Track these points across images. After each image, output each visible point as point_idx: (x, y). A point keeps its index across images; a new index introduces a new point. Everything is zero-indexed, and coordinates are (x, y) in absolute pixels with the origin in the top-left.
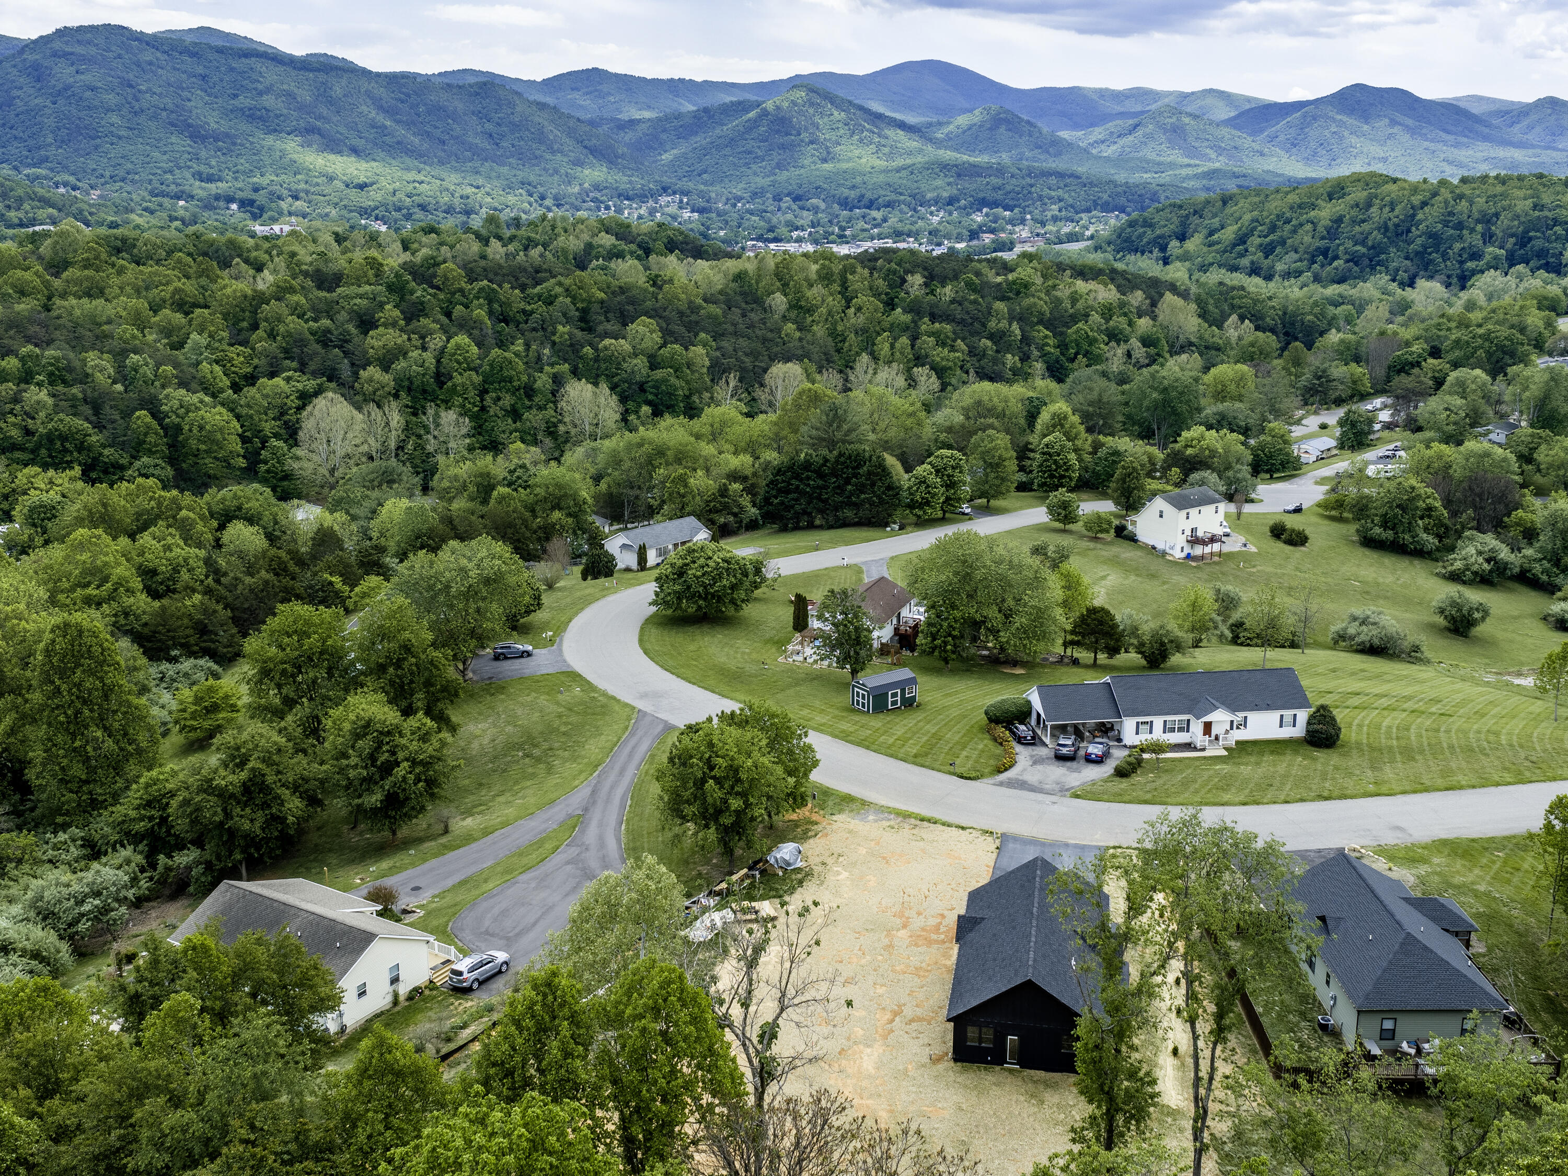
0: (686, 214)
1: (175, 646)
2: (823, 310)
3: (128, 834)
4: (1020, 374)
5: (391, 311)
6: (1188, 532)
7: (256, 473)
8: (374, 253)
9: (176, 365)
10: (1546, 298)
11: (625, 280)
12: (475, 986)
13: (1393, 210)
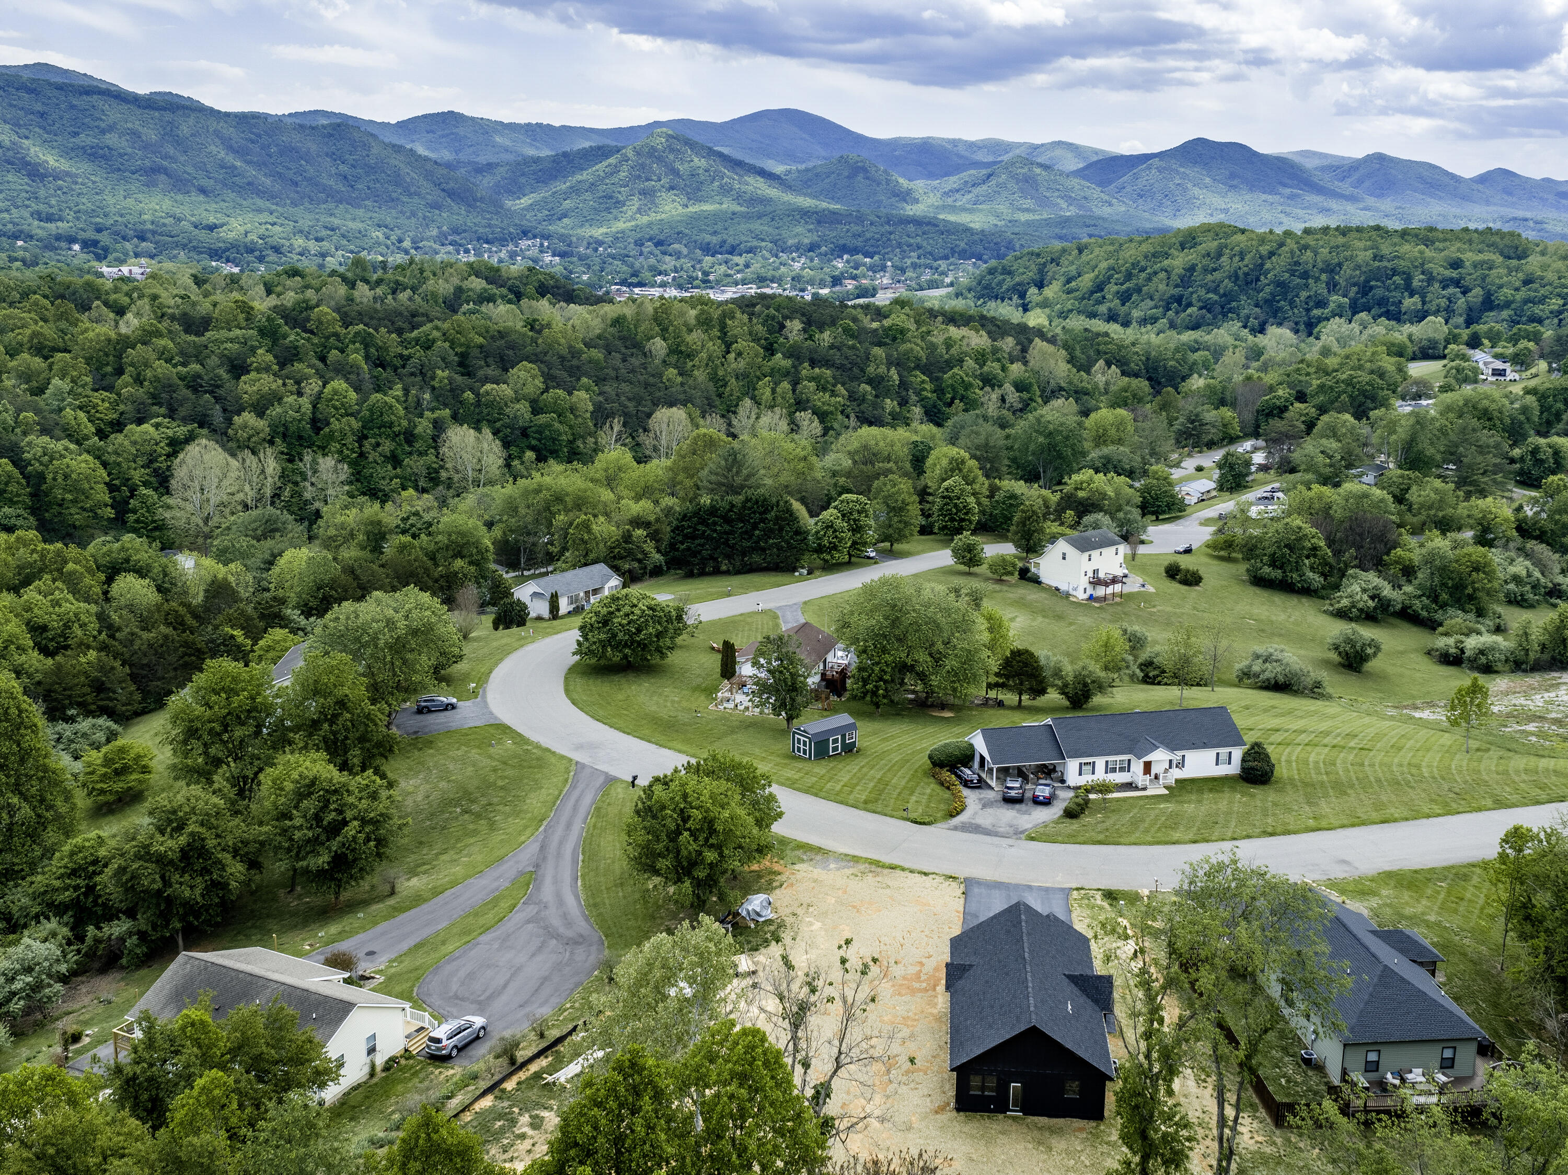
0: (548, 258)
1: (71, 706)
2: (704, 355)
3: (50, 905)
4: (899, 419)
5: (263, 356)
6: (1090, 574)
7: (124, 523)
8: (236, 295)
9: (37, 412)
10: (1393, 345)
11: (501, 326)
12: (454, 1053)
13: (1242, 259)
